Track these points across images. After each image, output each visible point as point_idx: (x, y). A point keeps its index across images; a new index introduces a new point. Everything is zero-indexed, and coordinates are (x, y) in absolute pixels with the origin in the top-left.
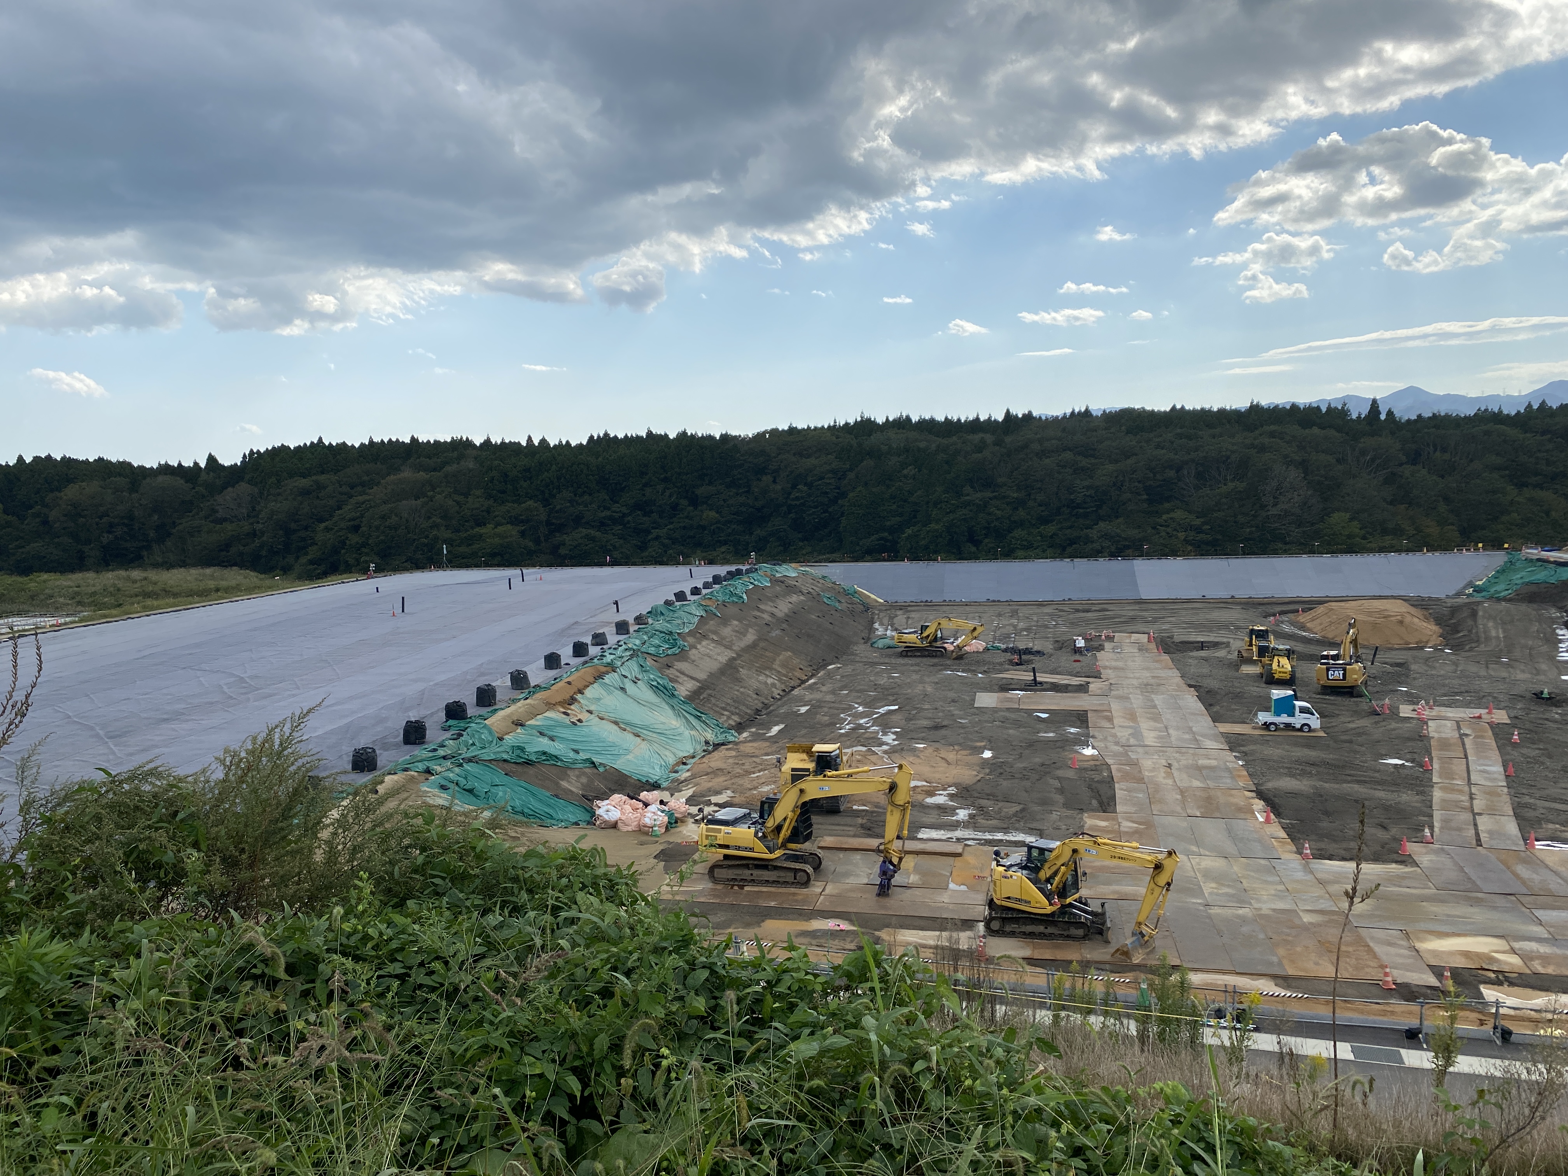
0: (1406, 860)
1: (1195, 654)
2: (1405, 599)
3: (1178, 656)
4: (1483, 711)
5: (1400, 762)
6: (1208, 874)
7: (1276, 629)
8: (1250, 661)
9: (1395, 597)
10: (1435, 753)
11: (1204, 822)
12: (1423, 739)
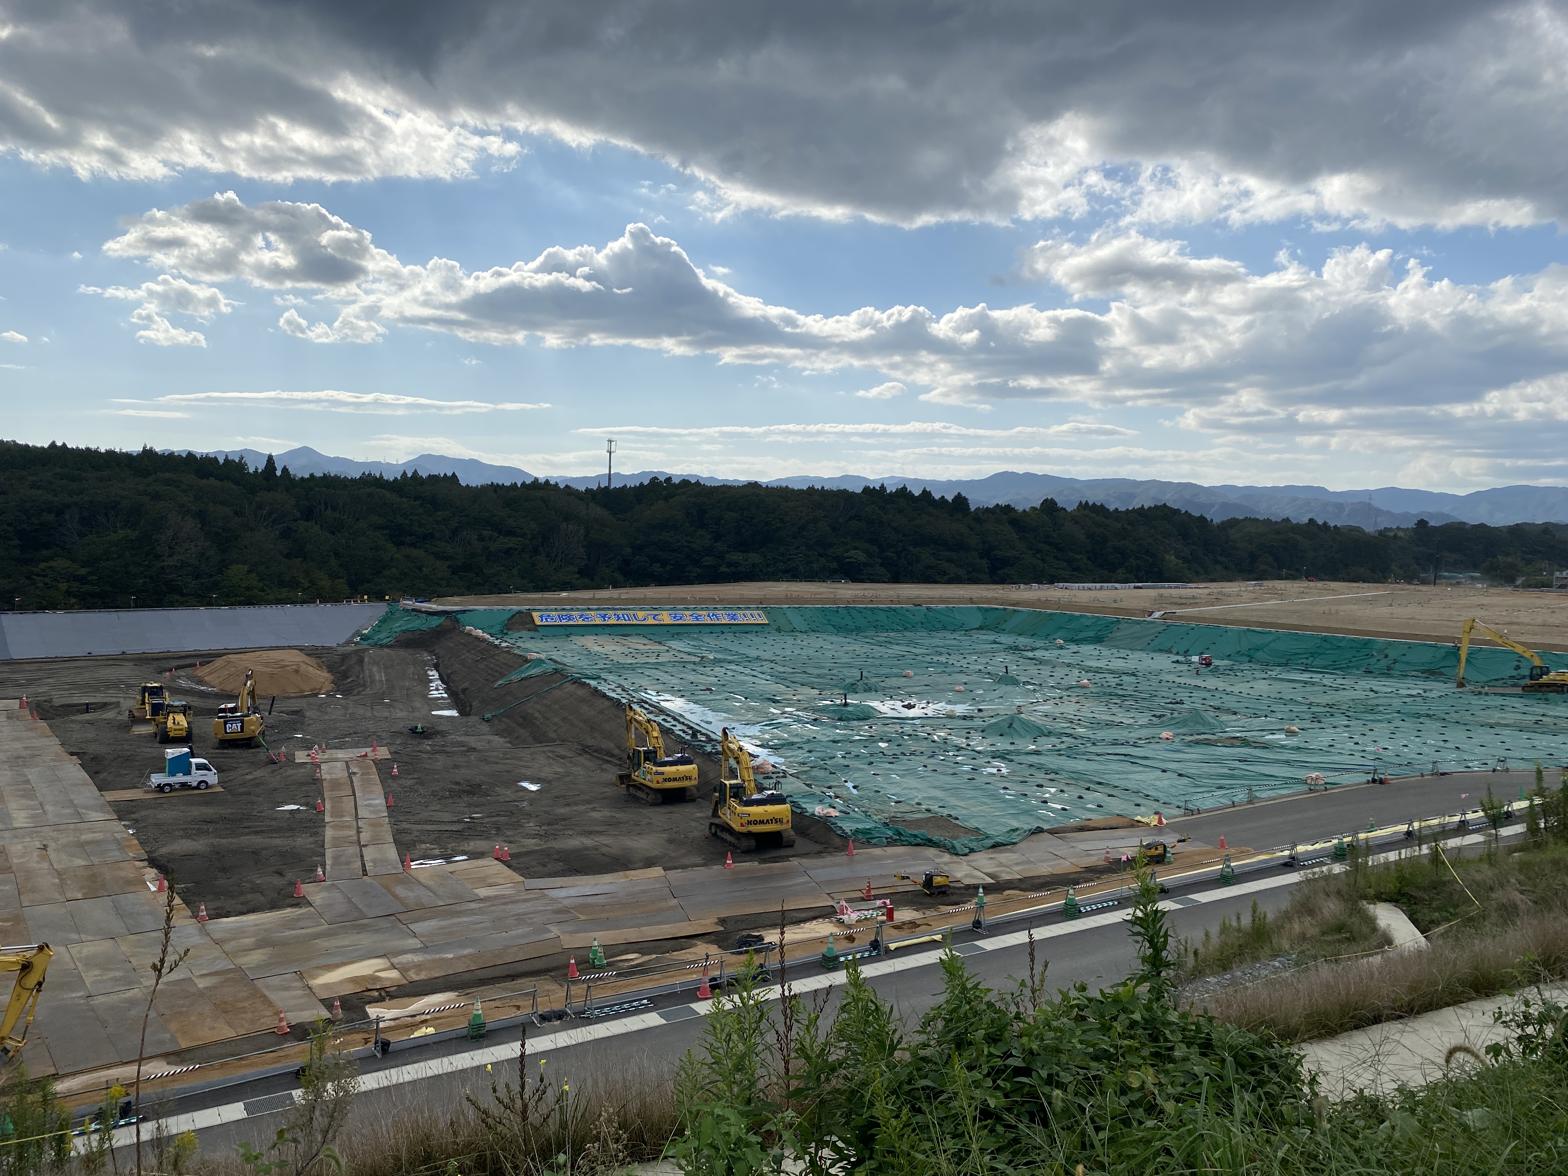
0: (300, 902)
1: (80, 717)
2: (301, 649)
3: (57, 721)
4: (369, 750)
5: (295, 807)
6: (90, 962)
7: (173, 685)
8: (144, 721)
9: (290, 647)
10: (327, 794)
11: (86, 905)
12: (316, 781)
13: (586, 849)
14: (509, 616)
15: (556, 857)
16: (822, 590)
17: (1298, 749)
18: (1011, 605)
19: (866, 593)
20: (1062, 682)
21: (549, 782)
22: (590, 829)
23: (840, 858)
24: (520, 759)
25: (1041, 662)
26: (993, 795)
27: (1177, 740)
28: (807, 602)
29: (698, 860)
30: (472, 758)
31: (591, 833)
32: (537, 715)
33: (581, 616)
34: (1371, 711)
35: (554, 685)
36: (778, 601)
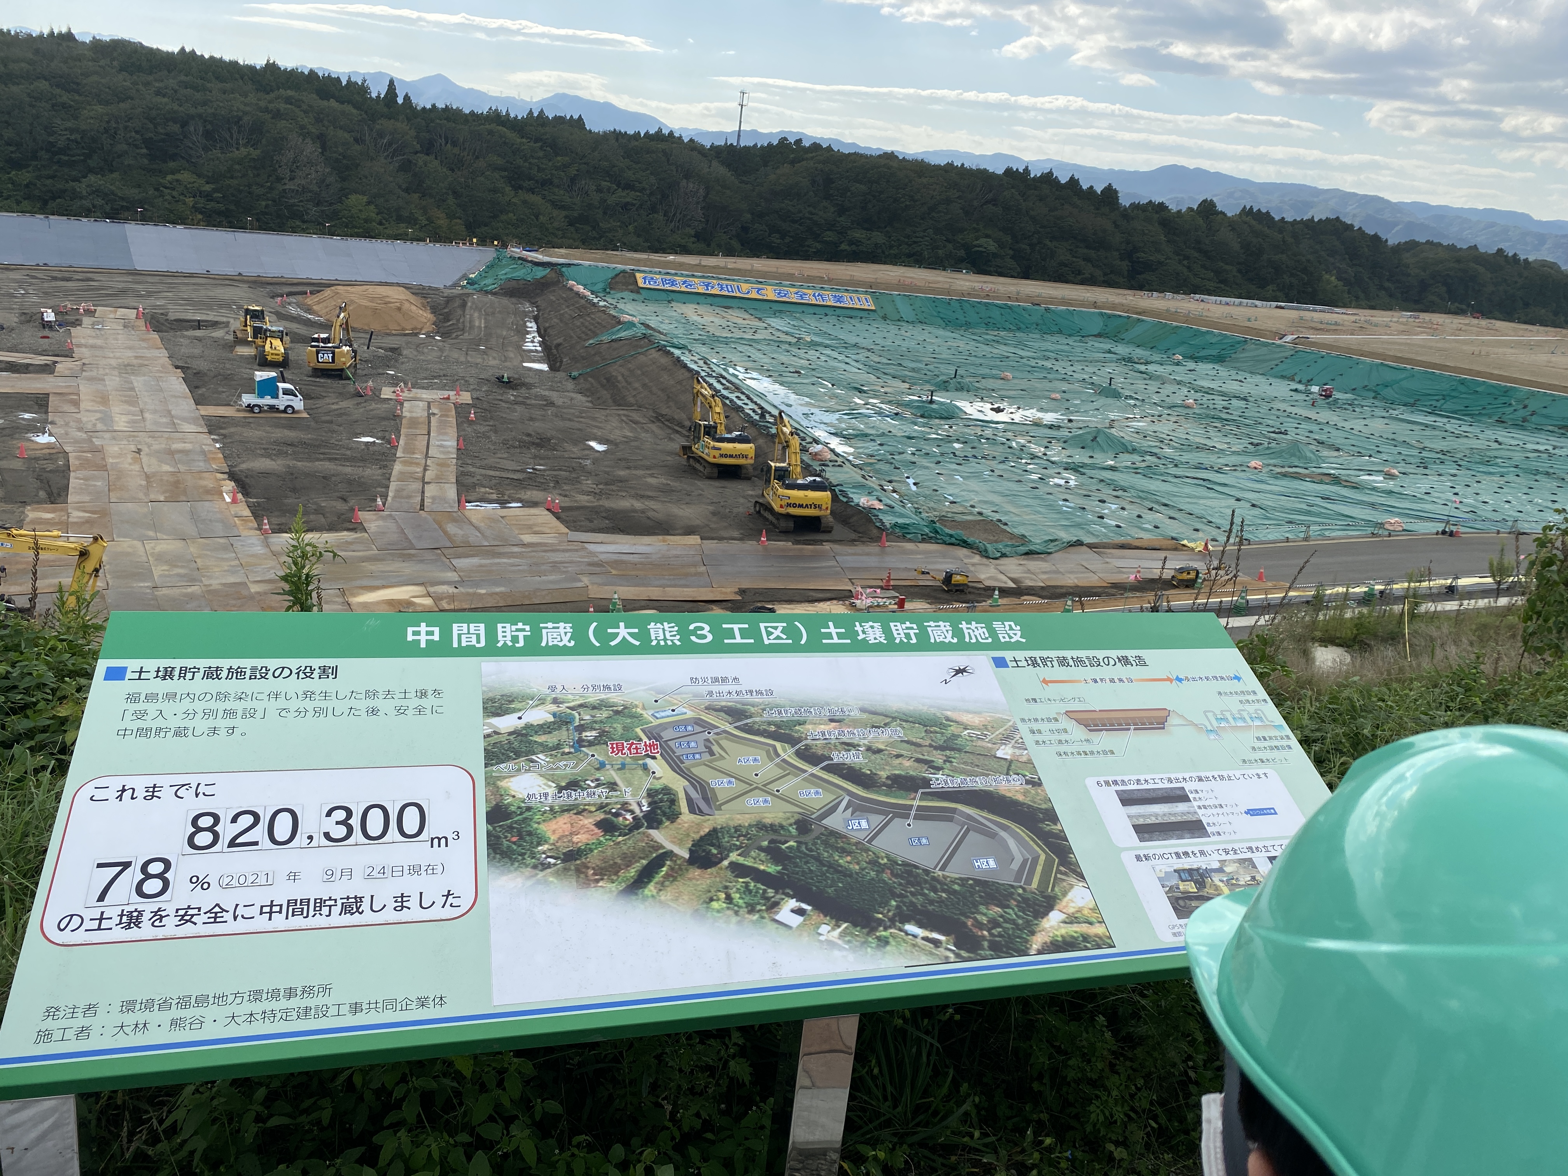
0: (357, 527)
1: (191, 333)
2: (406, 287)
3: (169, 334)
4: (452, 393)
5: (370, 440)
6: (160, 558)
7: (278, 310)
8: (244, 342)
9: (398, 285)
10: (403, 431)
11: (166, 507)
12: (396, 418)
13: (635, 511)
14: (613, 274)
15: (604, 514)
16: (940, 279)
17: (1390, 492)
18: (1137, 313)
19: (985, 286)
20: (1167, 399)
21: (616, 445)
22: (642, 493)
23: (873, 548)
24: (594, 419)
25: (1151, 377)
26: (1050, 505)
27: (1265, 470)
28: (919, 290)
29: (736, 534)
30: (549, 412)
31: (642, 497)
32: (620, 378)
33: (685, 282)
34: (1488, 463)
35: (640, 350)
36: (889, 286)
